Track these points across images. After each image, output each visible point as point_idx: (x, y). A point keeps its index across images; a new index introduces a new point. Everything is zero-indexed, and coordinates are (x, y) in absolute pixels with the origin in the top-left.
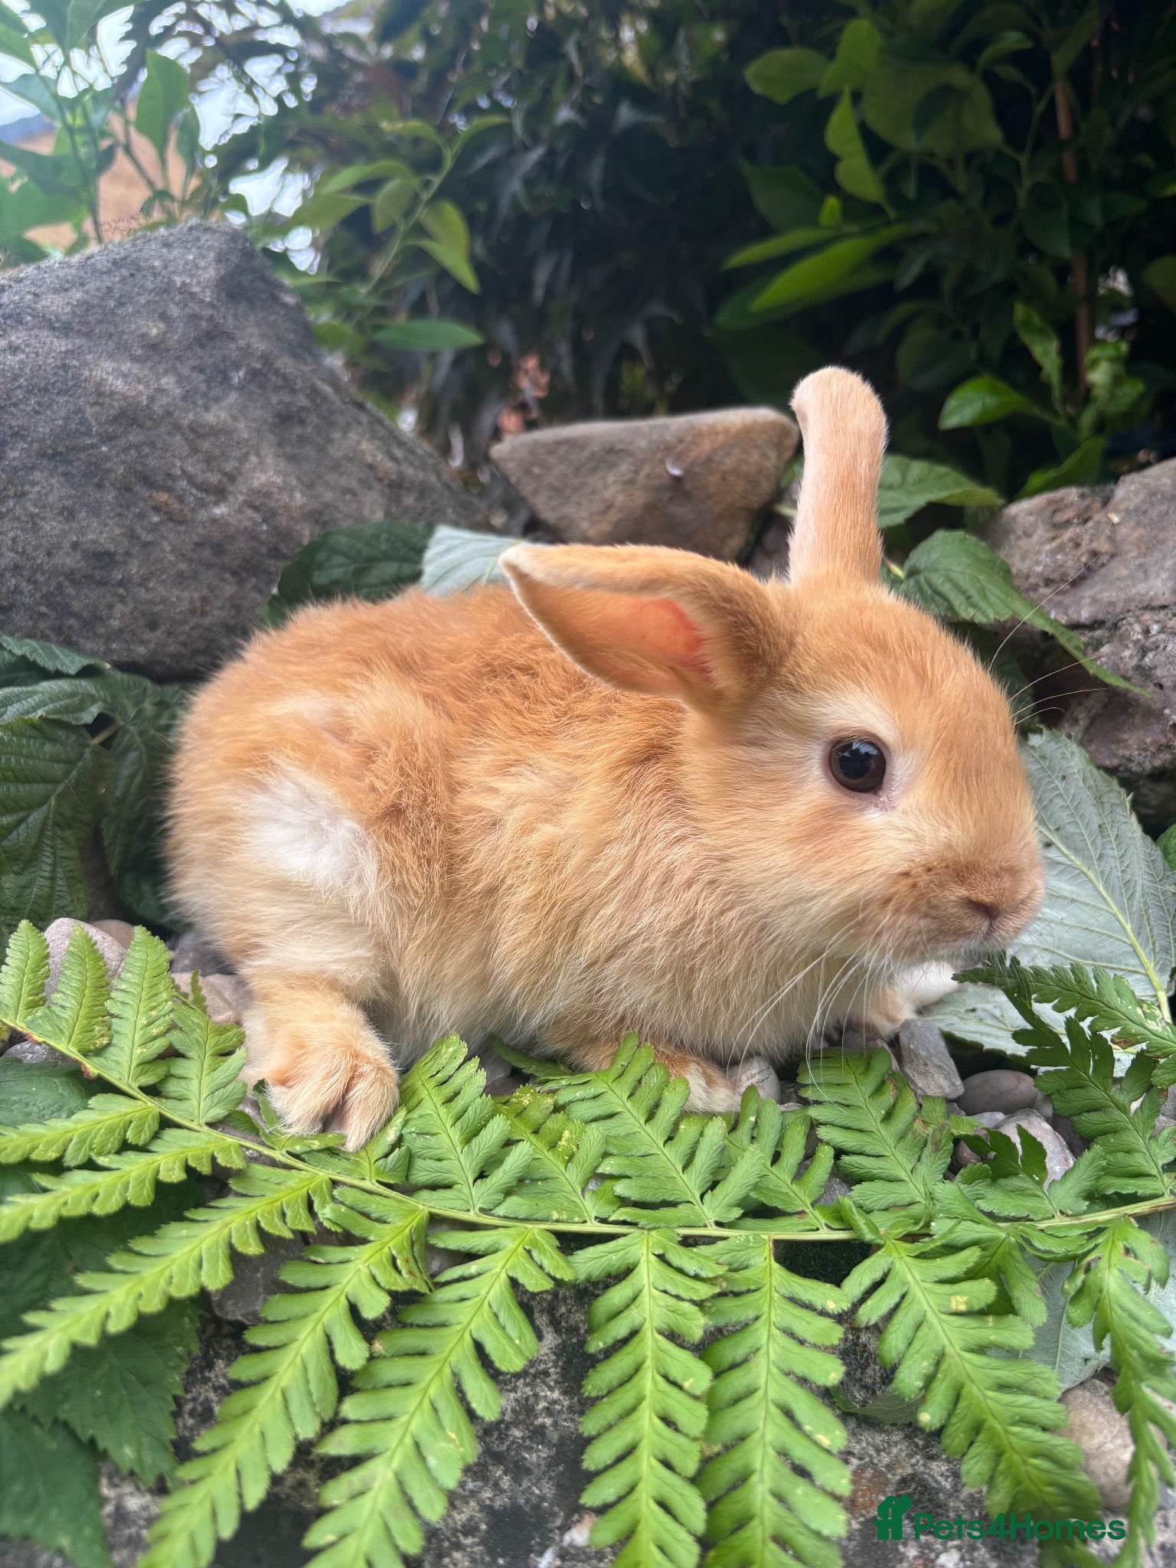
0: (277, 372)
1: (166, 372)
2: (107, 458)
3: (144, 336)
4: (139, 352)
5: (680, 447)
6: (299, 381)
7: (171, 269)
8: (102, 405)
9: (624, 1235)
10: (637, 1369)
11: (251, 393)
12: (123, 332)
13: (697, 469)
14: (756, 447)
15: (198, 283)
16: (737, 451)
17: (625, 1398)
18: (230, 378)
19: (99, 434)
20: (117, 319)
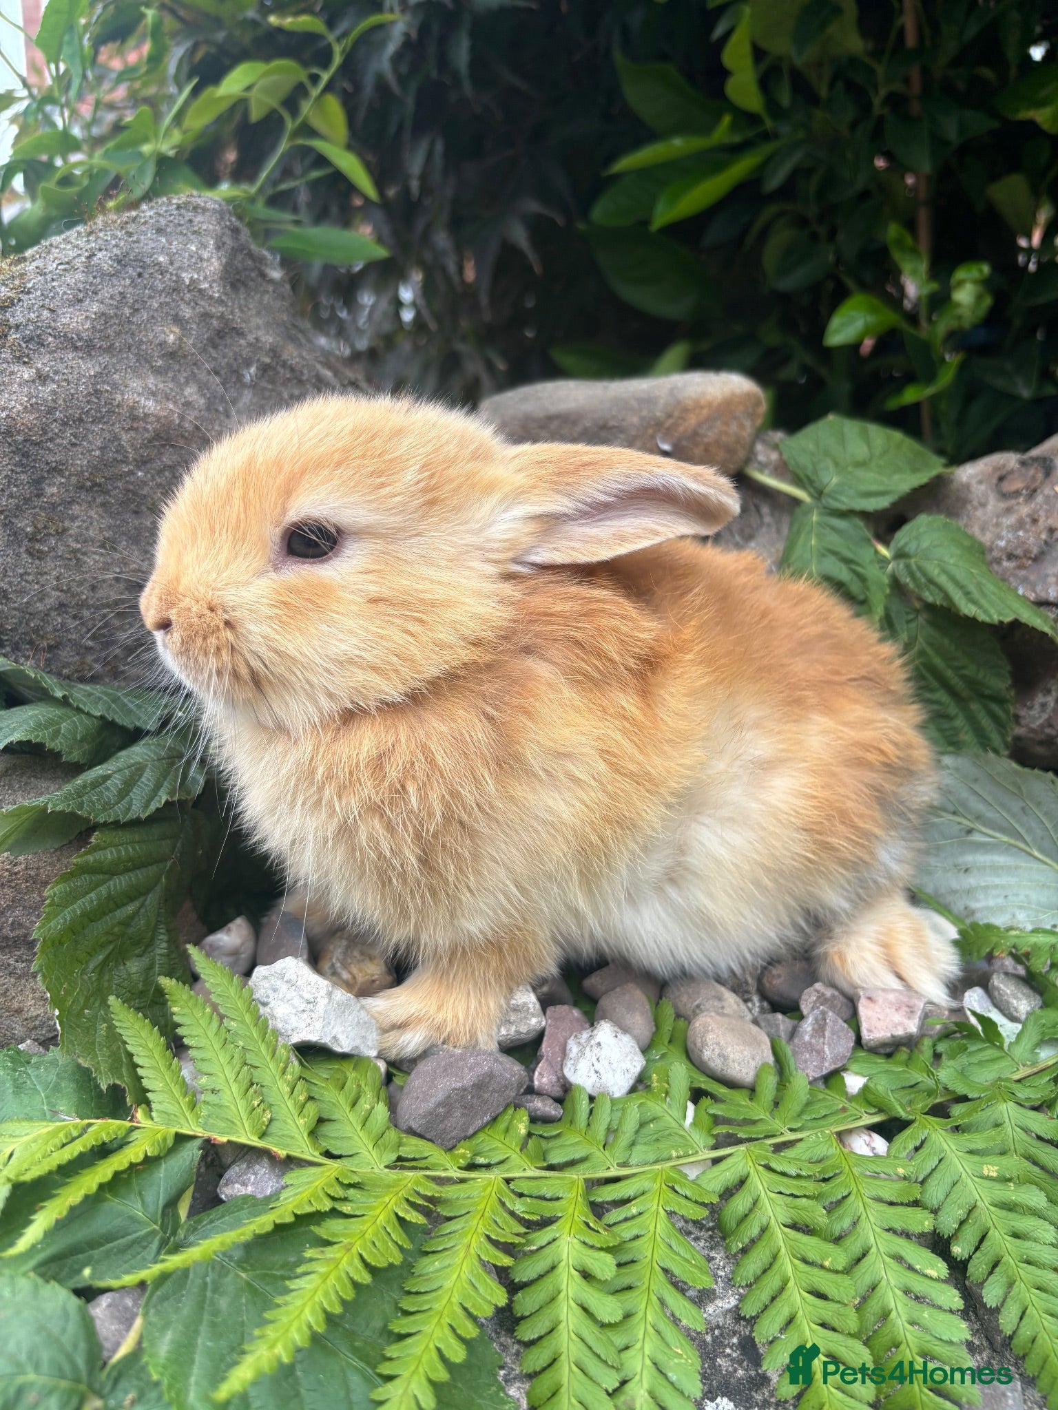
0: (284, 364)
1: (187, 382)
2: (145, 483)
3: (162, 344)
4: (160, 363)
5: (669, 422)
6: (305, 372)
7: (177, 265)
8: (136, 430)
9: (730, 1155)
10: (775, 1257)
11: (264, 389)
12: (141, 341)
13: (685, 443)
14: (735, 418)
15: (205, 278)
16: (719, 423)
17: (772, 1282)
18: (243, 376)
19: (135, 460)
20: (134, 327)
